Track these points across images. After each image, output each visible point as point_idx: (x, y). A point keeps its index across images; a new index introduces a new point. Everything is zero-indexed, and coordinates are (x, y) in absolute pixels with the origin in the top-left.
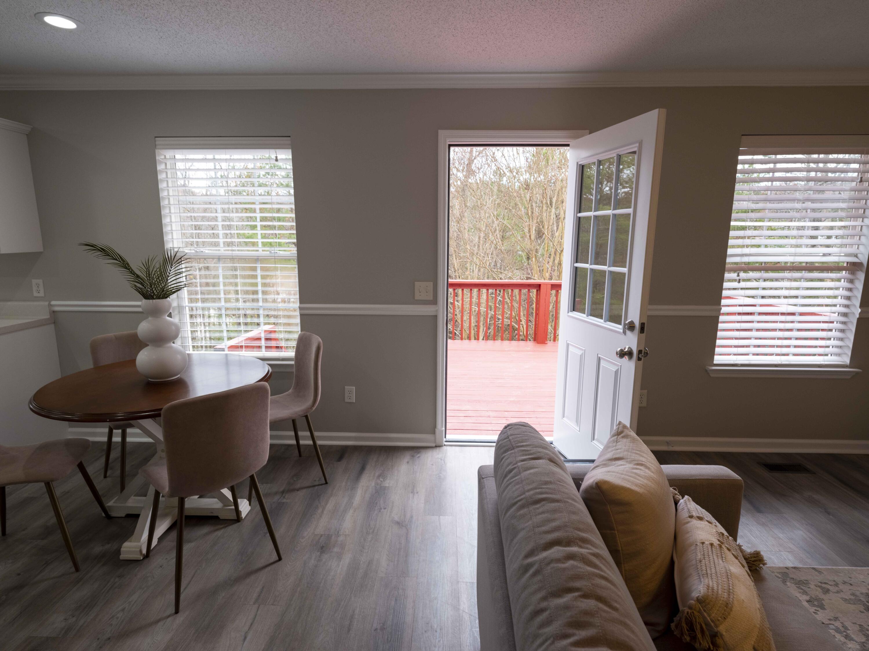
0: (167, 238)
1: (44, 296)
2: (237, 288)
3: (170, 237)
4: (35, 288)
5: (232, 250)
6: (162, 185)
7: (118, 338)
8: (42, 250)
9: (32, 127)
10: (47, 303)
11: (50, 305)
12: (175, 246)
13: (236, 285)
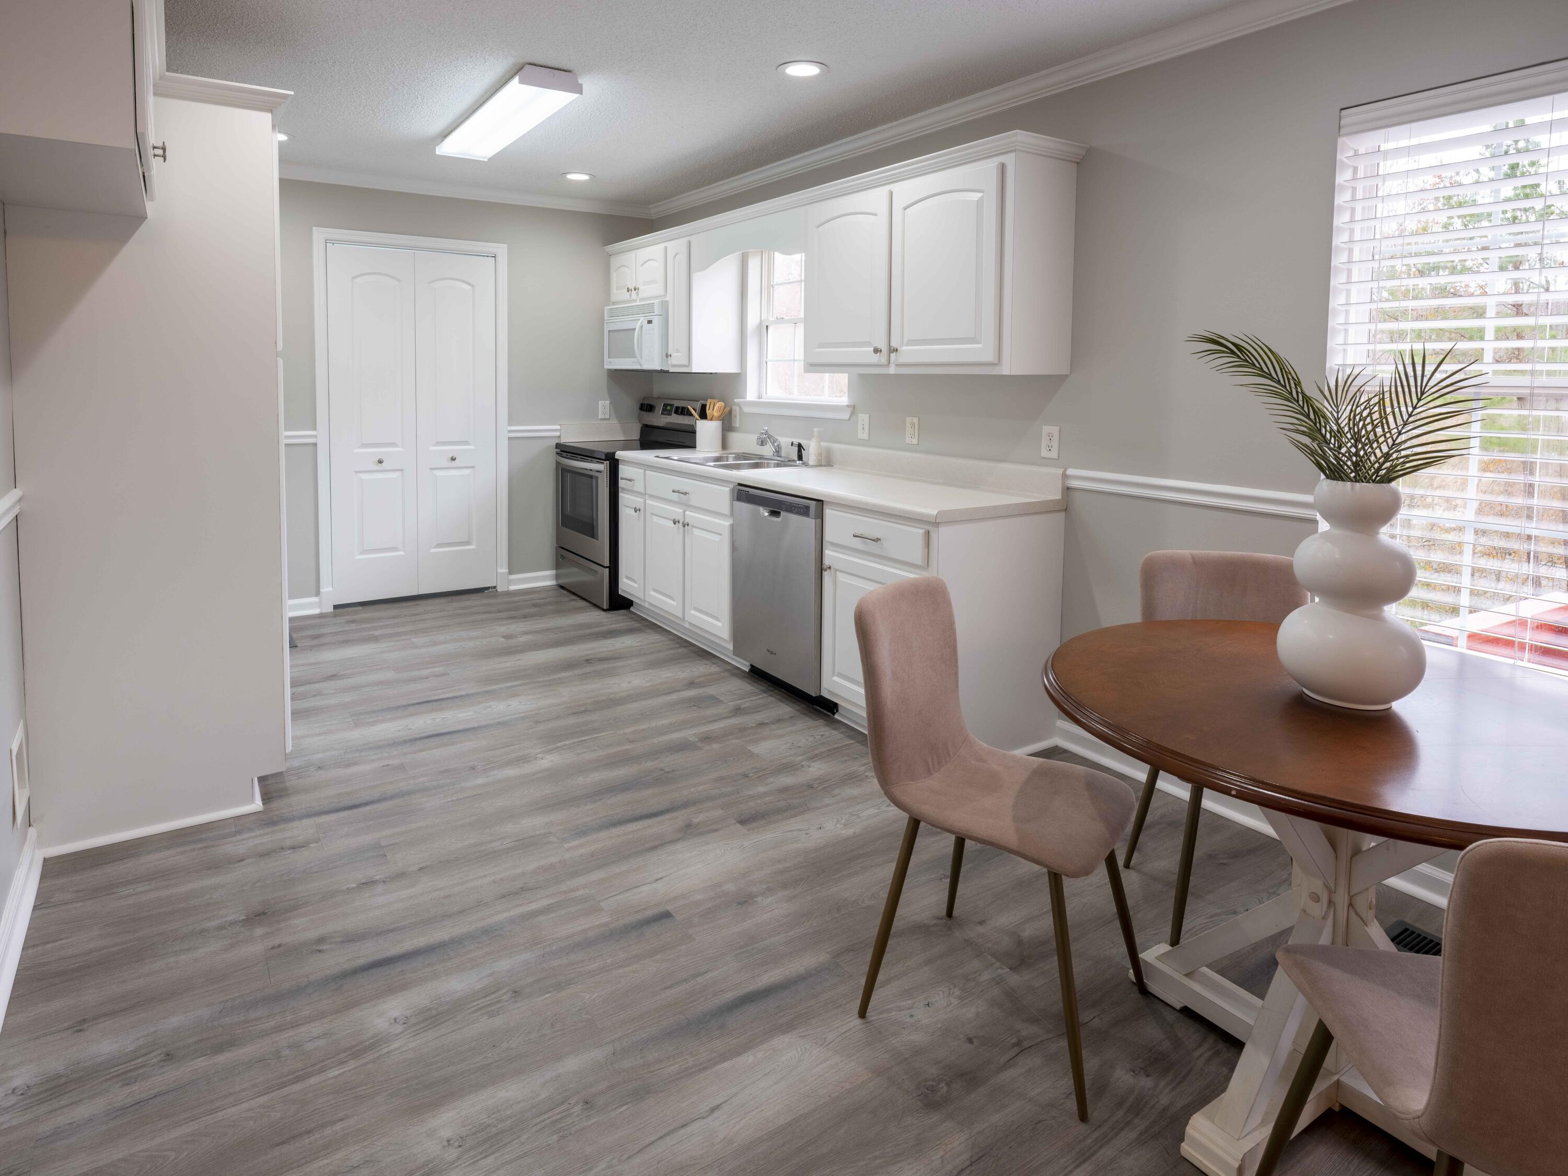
0: (1334, 342)
1: (1057, 458)
2: (1530, 479)
3: (1340, 339)
4: (1044, 442)
5: (1532, 373)
6: (1340, 220)
7: (1199, 564)
8: (1066, 371)
9: (1089, 146)
10: (1060, 471)
11: (1065, 476)
12: (1350, 361)
13: (1529, 468)
